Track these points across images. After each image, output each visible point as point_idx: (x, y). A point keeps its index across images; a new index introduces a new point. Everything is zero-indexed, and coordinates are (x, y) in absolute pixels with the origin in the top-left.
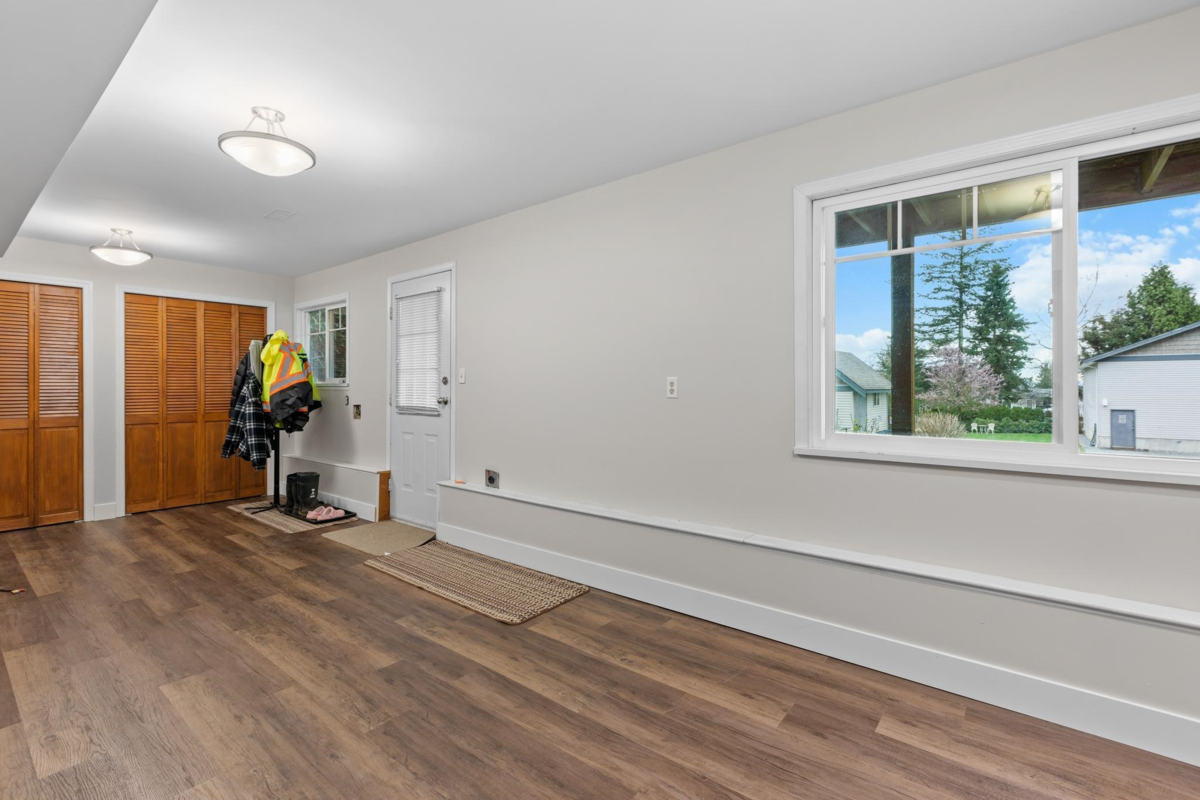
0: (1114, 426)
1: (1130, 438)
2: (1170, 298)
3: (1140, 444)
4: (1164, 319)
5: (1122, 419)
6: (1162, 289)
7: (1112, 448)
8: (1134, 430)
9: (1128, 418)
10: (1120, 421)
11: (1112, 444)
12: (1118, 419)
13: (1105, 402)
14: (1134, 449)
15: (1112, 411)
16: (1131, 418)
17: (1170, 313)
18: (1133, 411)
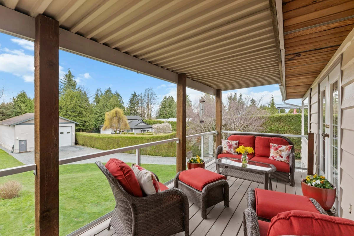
0: (20, 146)
1: (25, 148)
2: (26, 102)
3: (28, 150)
4: (25, 108)
5: (23, 143)
6: (24, 99)
7: (20, 153)
8: (26, 146)
9: (24, 142)
10: (22, 144)
11: (19, 151)
12: (21, 143)
13: (17, 138)
14: (26, 152)
15: (20, 141)
16: (25, 142)
17: (26, 106)
18: (26, 140)
